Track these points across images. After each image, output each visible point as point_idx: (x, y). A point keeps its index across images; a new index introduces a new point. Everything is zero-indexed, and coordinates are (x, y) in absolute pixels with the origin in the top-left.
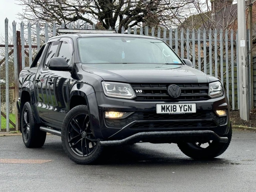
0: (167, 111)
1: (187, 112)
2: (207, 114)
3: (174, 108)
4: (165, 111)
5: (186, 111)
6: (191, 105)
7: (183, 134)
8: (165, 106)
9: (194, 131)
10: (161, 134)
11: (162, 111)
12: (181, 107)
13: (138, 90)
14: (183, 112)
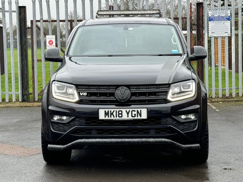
0: (111, 117)
1: (136, 118)
2: (163, 120)
3: (119, 114)
4: (108, 117)
5: (135, 116)
6: (141, 111)
7: (129, 142)
8: (108, 111)
9: (144, 140)
10: (103, 142)
11: (105, 117)
12: (128, 112)
13: (83, 93)
14: (130, 117)
